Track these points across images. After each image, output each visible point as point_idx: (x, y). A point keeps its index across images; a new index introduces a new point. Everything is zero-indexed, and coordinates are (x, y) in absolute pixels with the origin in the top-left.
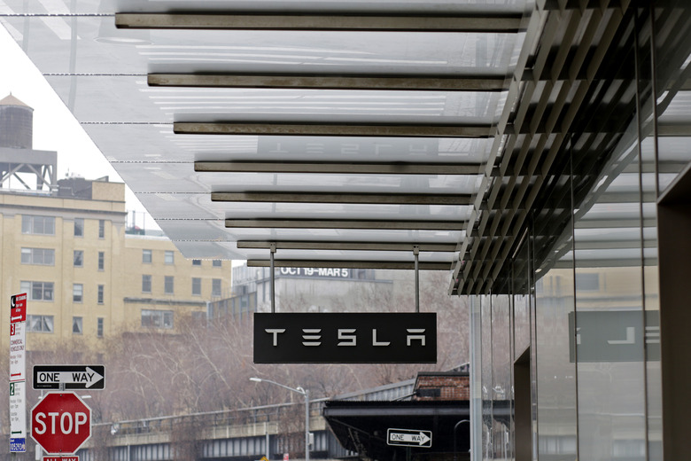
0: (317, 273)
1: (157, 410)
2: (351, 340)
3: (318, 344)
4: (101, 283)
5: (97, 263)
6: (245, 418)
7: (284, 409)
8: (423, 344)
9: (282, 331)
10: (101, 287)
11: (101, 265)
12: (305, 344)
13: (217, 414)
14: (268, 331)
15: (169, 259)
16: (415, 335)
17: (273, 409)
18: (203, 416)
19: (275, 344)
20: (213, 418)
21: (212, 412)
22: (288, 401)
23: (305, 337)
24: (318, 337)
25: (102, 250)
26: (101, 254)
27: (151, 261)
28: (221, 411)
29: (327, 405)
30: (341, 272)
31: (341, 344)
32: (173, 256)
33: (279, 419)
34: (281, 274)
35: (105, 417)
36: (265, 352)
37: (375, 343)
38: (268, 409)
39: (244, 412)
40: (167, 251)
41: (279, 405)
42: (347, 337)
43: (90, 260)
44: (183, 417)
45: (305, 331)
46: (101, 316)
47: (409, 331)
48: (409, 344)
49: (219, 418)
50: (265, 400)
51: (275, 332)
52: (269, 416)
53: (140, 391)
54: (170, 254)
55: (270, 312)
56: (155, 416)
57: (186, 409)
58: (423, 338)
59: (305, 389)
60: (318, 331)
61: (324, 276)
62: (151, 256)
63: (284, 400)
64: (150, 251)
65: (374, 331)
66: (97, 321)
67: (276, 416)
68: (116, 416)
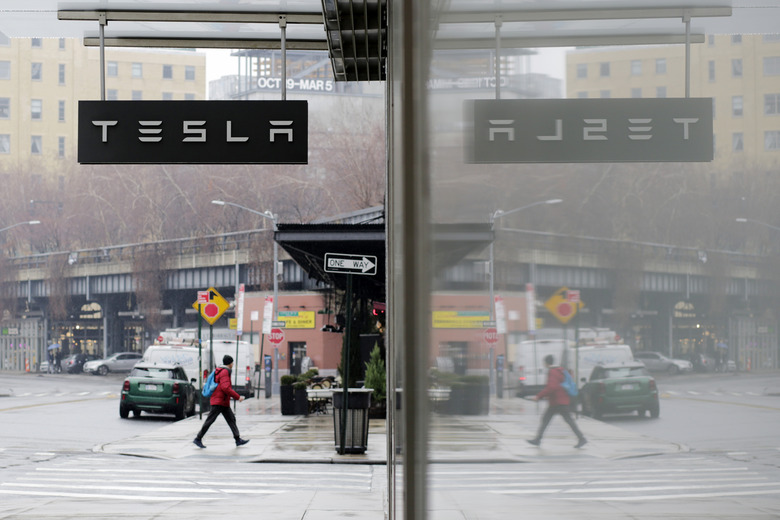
0: (298, 87)
1: (119, 237)
2: (199, 135)
3: (158, 139)
4: (62, 99)
5: (57, 77)
6: (212, 247)
7: (256, 235)
8: (290, 139)
9: (114, 123)
10: (62, 103)
11: (62, 79)
12: (142, 139)
13: (182, 242)
14: (96, 123)
15: (137, 72)
16: (280, 128)
17: (243, 236)
18: (167, 243)
19: (105, 139)
20: (178, 246)
21: (177, 240)
22: (261, 226)
23: (142, 131)
24: (158, 131)
25: (62, 62)
26: (62, 67)
27: (116, 74)
28: (187, 239)
29: (279, 228)
30: (324, 86)
31: (187, 140)
32: (141, 69)
33: (249, 247)
34: (258, 87)
35: (63, 245)
36: (91, 150)
37: (230, 139)
38: (239, 235)
39: (213, 239)
40: (134, 63)
41: (250, 231)
42: (195, 131)
43: (50, 74)
44: (146, 245)
45: (142, 123)
46: (62, 135)
47: (273, 123)
48: (272, 139)
49: (185, 246)
50: (235, 226)
51: (105, 124)
52: (239, 243)
53: (101, 217)
54: (137, 66)
55: (99, 99)
56: (117, 243)
57: (150, 236)
58: (290, 132)
59: (273, 213)
60: (158, 123)
61: (306, 90)
62: (116, 68)
63: (255, 225)
64: (116, 63)
65: (229, 123)
66: (57, 140)
67: (247, 245)
68: (75, 244)
